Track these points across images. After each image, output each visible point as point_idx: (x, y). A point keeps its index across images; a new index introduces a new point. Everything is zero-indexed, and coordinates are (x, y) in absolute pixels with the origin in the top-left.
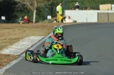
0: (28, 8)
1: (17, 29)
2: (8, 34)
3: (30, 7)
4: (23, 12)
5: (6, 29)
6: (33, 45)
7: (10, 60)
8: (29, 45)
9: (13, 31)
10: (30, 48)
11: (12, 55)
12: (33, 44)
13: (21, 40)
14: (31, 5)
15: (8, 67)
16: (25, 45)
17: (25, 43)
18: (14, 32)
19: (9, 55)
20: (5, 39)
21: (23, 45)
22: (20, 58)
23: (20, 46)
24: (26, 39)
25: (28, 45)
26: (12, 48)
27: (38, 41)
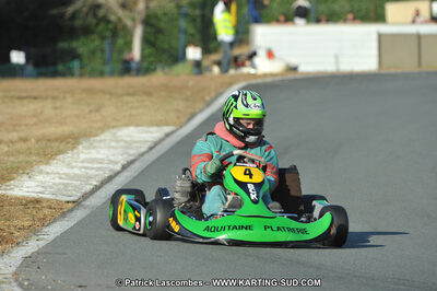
0: (113, 18)
1: (70, 100)
2: (35, 120)
3: (121, 13)
4: (92, 33)
5: (25, 101)
6: (132, 162)
7: (39, 220)
8: (116, 163)
9: (56, 108)
10: (119, 172)
11: (48, 200)
12: (132, 158)
13: (85, 144)
14: (123, 6)
15: (32, 246)
16: (100, 161)
17: (98, 152)
18: (58, 111)
19: (38, 201)
20: (25, 140)
21: (93, 161)
22: (80, 214)
23: (80, 165)
24: (103, 137)
25: (111, 162)
26: (48, 173)
27: (149, 144)
